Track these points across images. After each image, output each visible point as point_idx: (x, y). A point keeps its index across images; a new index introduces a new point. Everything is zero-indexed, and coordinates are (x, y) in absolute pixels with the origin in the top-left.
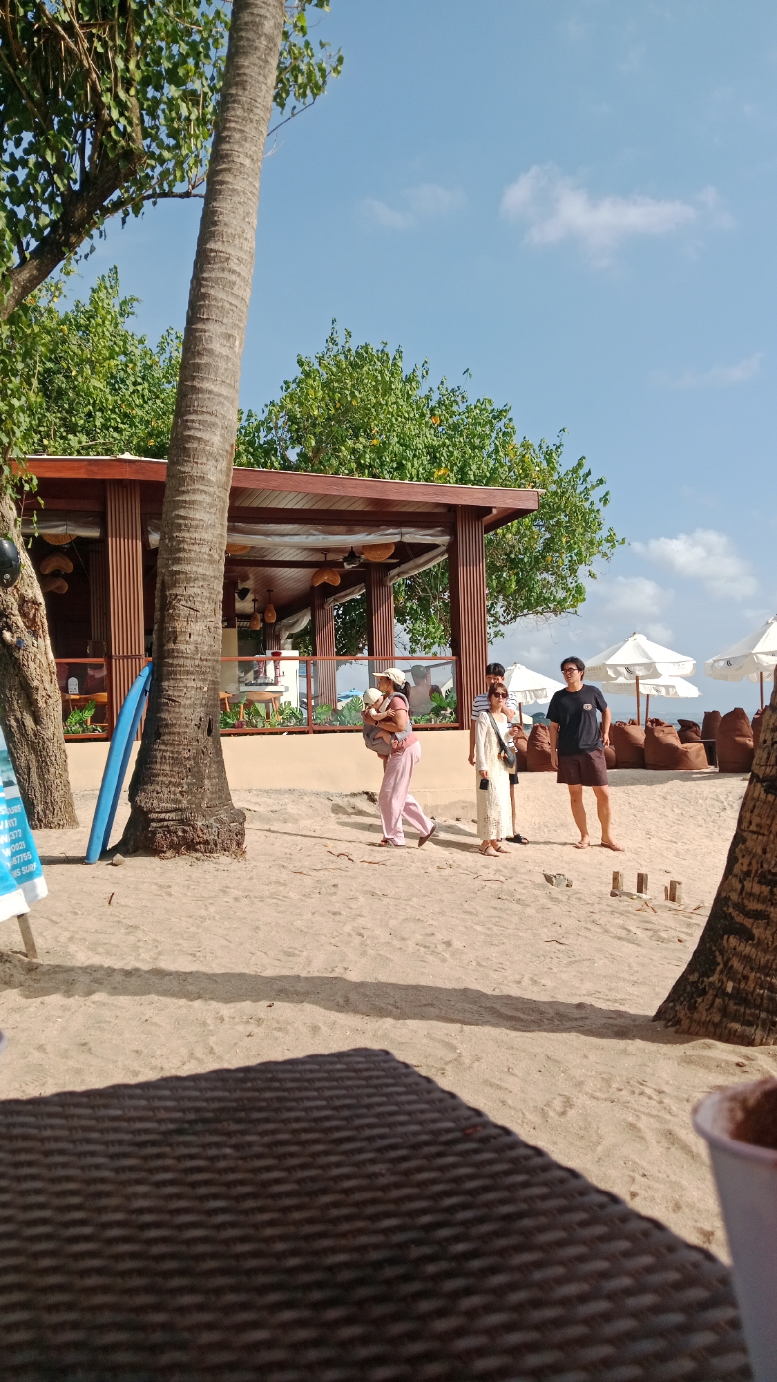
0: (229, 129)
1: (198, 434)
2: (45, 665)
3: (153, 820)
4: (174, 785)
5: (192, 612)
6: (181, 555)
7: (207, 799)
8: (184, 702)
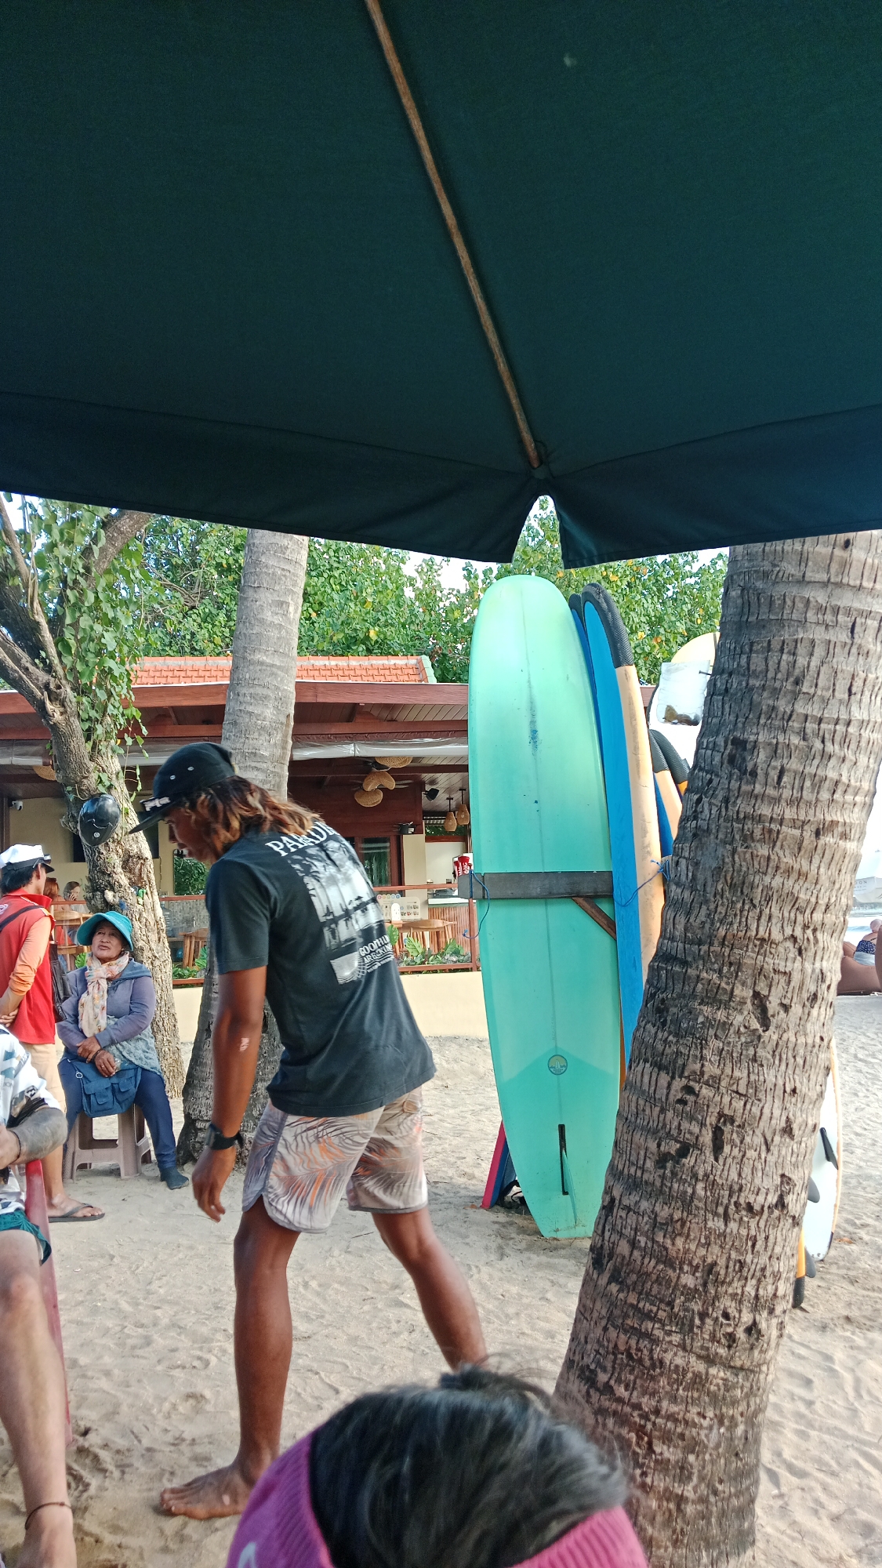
1: (250, 709)
2: (153, 923)
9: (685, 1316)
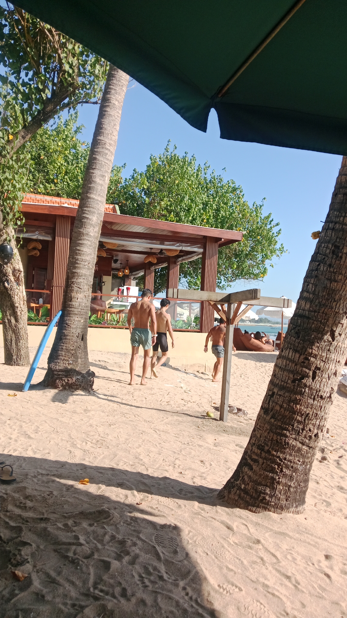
0: (110, 88)
1: (87, 216)
2: (22, 297)
3: (56, 374)
4: (66, 360)
5: (79, 289)
6: (76, 265)
7: (78, 368)
8: (72, 326)
9: (297, 430)
